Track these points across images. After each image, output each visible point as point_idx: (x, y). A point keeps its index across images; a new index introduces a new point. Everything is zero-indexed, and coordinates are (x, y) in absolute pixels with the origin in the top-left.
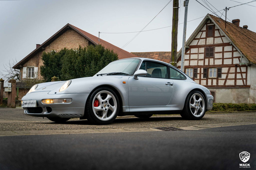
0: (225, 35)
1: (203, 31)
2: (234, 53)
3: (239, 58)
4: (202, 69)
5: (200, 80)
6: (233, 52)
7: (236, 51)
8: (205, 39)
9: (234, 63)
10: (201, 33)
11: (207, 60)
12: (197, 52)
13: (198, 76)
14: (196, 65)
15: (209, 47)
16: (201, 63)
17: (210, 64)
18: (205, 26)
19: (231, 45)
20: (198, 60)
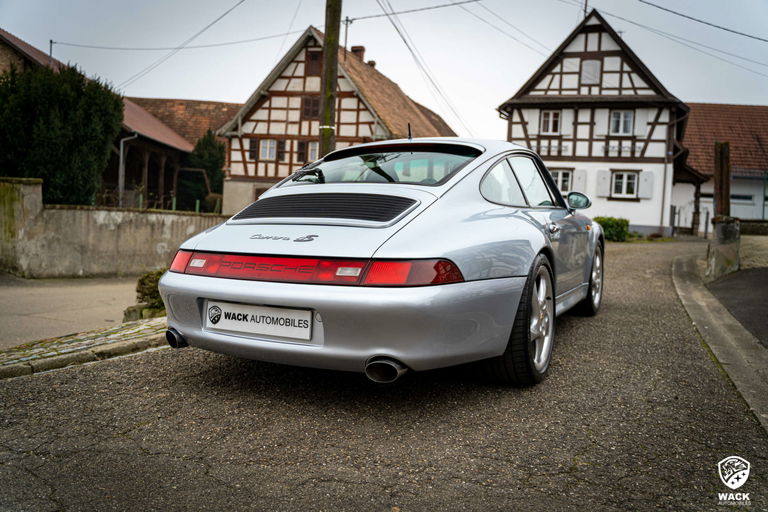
0: (346, 76)
1: (298, 62)
2: (362, 114)
3: (370, 124)
4: (296, 143)
5: (291, 165)
6: (358, 110)
7: (366, 109)
8: (301, 80)
9: (361, 134)
10: (293, 65)
11: (305, 124)
12: (285, 106)
13: (287, 156)
14: (283, 133)
15: (309, 97)
16: (293, 130)
17: (313, 133)
18: (304, 50)
19: (357, 96)
20: (287, 122)
